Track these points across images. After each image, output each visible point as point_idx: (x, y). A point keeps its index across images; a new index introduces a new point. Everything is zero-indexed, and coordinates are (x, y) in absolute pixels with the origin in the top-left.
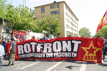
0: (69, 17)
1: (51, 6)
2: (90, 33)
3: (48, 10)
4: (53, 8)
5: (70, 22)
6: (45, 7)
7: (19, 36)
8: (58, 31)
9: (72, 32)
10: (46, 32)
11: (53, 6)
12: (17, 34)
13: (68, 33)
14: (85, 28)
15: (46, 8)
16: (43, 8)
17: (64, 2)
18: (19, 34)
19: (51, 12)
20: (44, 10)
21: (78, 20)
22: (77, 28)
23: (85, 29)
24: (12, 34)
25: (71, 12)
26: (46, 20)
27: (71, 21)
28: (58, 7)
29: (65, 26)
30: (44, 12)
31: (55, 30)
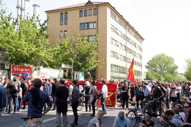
0: (120, 34)
1: (81, 11)
2: (176, 68)
3: (74, 19)
4: (85, 15)
5: (120, 45)
6: (69, 12)
7: (20, 75)
8: (91, 65)
9: (125, 66)
10: (68, 67)
11: (86, 11)
12: (16, 71)
13: (114, 68)
14: (163, 55)
15: (70, 14)
16: (63, 13)
17: (107, 4)
18: (20, 71)
19: (81, 24)
20: (66, 18)
21: (142, 39)
22: (141, 57)
23: (164, 59)
24: (9, 70)
25: (124, 24)
26: (70, 43)
27: (124, 42)
28: (96, 14)
29: (109, 54)
30: (66, 24)
31: (86, 64)
